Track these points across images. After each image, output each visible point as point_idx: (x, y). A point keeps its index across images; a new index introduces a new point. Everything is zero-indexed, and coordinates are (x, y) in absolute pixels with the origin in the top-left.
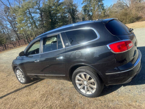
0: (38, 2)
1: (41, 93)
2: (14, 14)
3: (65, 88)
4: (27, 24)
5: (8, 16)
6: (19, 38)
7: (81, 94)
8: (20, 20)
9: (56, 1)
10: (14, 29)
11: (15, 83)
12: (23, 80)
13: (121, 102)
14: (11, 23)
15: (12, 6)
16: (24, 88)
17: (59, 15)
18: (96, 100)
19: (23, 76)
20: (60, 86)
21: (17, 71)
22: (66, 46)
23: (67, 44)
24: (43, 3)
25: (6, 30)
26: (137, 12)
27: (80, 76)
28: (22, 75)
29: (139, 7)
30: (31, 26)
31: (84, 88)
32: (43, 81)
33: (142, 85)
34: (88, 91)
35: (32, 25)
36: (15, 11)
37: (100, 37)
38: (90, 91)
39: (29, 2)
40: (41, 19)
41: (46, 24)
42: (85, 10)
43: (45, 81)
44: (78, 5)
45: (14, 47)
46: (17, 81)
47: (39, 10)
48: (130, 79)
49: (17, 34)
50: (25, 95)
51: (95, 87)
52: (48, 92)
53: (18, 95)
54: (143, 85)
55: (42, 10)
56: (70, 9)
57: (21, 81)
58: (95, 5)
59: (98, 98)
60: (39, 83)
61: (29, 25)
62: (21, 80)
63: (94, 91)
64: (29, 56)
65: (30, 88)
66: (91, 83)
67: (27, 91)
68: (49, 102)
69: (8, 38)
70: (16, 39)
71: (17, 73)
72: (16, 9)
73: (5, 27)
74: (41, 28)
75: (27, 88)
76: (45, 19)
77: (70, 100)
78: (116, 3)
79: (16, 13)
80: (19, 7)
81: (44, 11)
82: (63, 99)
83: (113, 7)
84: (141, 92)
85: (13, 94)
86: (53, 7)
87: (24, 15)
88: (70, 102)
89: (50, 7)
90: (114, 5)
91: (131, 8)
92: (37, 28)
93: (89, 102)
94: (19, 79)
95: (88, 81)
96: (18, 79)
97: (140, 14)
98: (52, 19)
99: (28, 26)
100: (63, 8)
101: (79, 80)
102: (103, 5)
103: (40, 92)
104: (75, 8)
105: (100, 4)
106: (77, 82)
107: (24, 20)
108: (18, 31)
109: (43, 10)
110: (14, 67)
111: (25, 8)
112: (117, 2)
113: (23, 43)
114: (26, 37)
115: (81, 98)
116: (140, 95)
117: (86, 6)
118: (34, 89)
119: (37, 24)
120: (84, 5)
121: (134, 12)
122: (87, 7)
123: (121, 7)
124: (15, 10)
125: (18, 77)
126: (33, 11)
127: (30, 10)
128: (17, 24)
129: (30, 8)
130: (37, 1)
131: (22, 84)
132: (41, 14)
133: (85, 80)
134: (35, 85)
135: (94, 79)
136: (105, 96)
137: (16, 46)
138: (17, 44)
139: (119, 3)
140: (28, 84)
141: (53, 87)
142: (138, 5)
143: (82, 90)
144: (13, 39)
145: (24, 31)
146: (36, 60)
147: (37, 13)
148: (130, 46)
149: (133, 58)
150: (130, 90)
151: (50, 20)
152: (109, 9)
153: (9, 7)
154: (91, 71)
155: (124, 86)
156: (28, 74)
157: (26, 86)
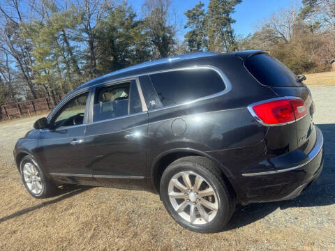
0: (86, 16)
1: (82, 219)
2: (27, 40)
3: (141, 211)
4: (57, 64)
5: (12, 43)
6: (34, 95)
7: (180, 224)
8: (40, 53)
9: (127, 17)
10: (26, 73)
11: (18, 195)
12: (39, 189)
13: (277, 245)
14: (18, 60)
15: (25, 20)
16: (39, 207)
17: (132, 47)
18: (217, 239)
19: (39, 178)
20: (129, 204)
21: (26, 166)
22: (150, 107)
23: (153, 103)
24: (99, 20)
25: (7, 74)
26: (306, 52)
27: (181, 180)
28: (38, 176)
29: (310, 43)
30: (65, 69)
31: (187, 210)
32: (88, 192)
33: (323, 207)
34: (198, 216)
35: (68, 66)
36: (32, 32)
37: (233, 88)
38: (203, 217)
39: (66, 15)
40: (90, 54)
41: (100, 65)
42: (191, 42)
43: (92, 192)
44: (176, 29)
45: (22, 114)
46: (24, 192)
47: (88, 33)
48: (298, 190)
49: (31, 85)
50: (41, 224)
51: (215, 206)
52: (99, 218)
53: (23, 224)
54: (327, 206)
55: (94, 35)
56: (159, 37)
57: (34, 191)
58: (214, 31)
59: (220, 234)
60: (77, 196)
61: (60, 66)
62: (33, 188)
63: (211, 217)
64: (57, 130)
65: (55, 209)
66: (207, 198)
67: (47, 216)
68: (100, 242)
69: (10, 93)
70: (28, 98)
71: (25, 172)
72: (34, 28)
73: (4, 67)
74: (90, 76)
75: (47, 208)
76: (98, 55)
77: (154, 237)
78: (260, 30)
79: (33, 37)
80: (41, 24)
81: (98, 38)
82: (135, 235)
83: (253, 38)
84: (322, 222)
85: (12, 220)
86: (121, 30)
87: (51, 43)
88: (153, 241)
89: (114, 29)
90: (256, 34)
91: (294, 42)
92: (80, 73)
93: (200, 245)
94: (29, 186)
95: (199, 192)
96: (26, 187)
97: (312, 58)
98: (115, 57)
99: (58, 68)
100: (143, 33)
101: (176, 190)
102: (231, 32)
103: (78, 218)
104: (168, 35)
105: (225, 30)
106: (172, 193)
107: (51, 54)
108: (33, 79)
109: (97, 34)
110: (18, 155)
111: (55, 27)
112: (263, 28)
113: (43, 107)
114: (52, 92)
115: (181, 233)
116: (320, 229)
117: (193, 33)
118: (66, 210)
119: (80, 66)
120: (189, 30)
121: (299, 52)
122: (197, 35)
123: (271, 40)
124: (31, 29)
125: (27, 180)
126: (73, 35)
127: (67, 33)
128: (32, 62)
129: (67, 27)
130: (84, 14)
131: (34, 199)
132: (91, 43)
133: (191, 190)
134: (66, 201)
135: (213, 187)
136: (238, 230)
137: (26, 113)
138: (28, 108)
139: (268, 31)
140: (50, 199)
141: (111, 207)
142: (309, 38)
143: (183, 215)
144: (20, 96)
145: (49, 78)
146: (75, 140)
147: (81, 40)
148: (299, 112)
149: (305, 140)
150: (296, 218)
151: (112, 59)
152: (245, 43)
153: (19, 22)
154: (207, 169)
155: (281, 209)
156: (52, 174)
157: (45, 204)
